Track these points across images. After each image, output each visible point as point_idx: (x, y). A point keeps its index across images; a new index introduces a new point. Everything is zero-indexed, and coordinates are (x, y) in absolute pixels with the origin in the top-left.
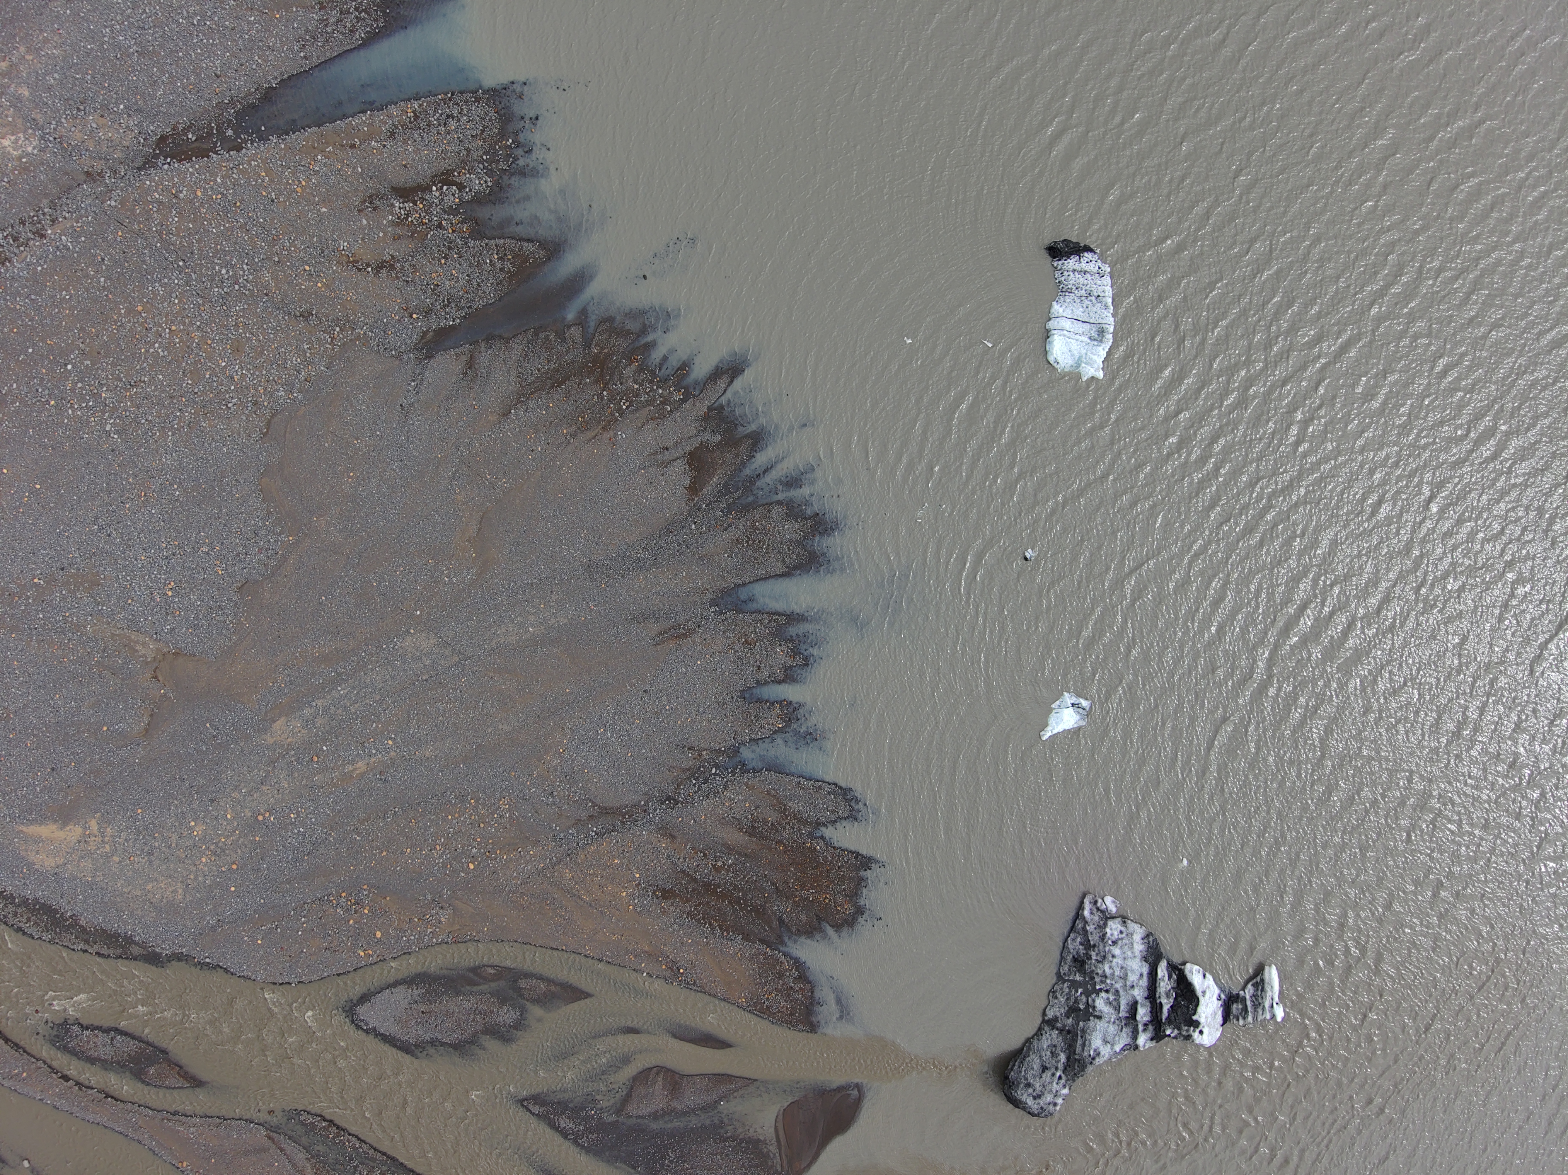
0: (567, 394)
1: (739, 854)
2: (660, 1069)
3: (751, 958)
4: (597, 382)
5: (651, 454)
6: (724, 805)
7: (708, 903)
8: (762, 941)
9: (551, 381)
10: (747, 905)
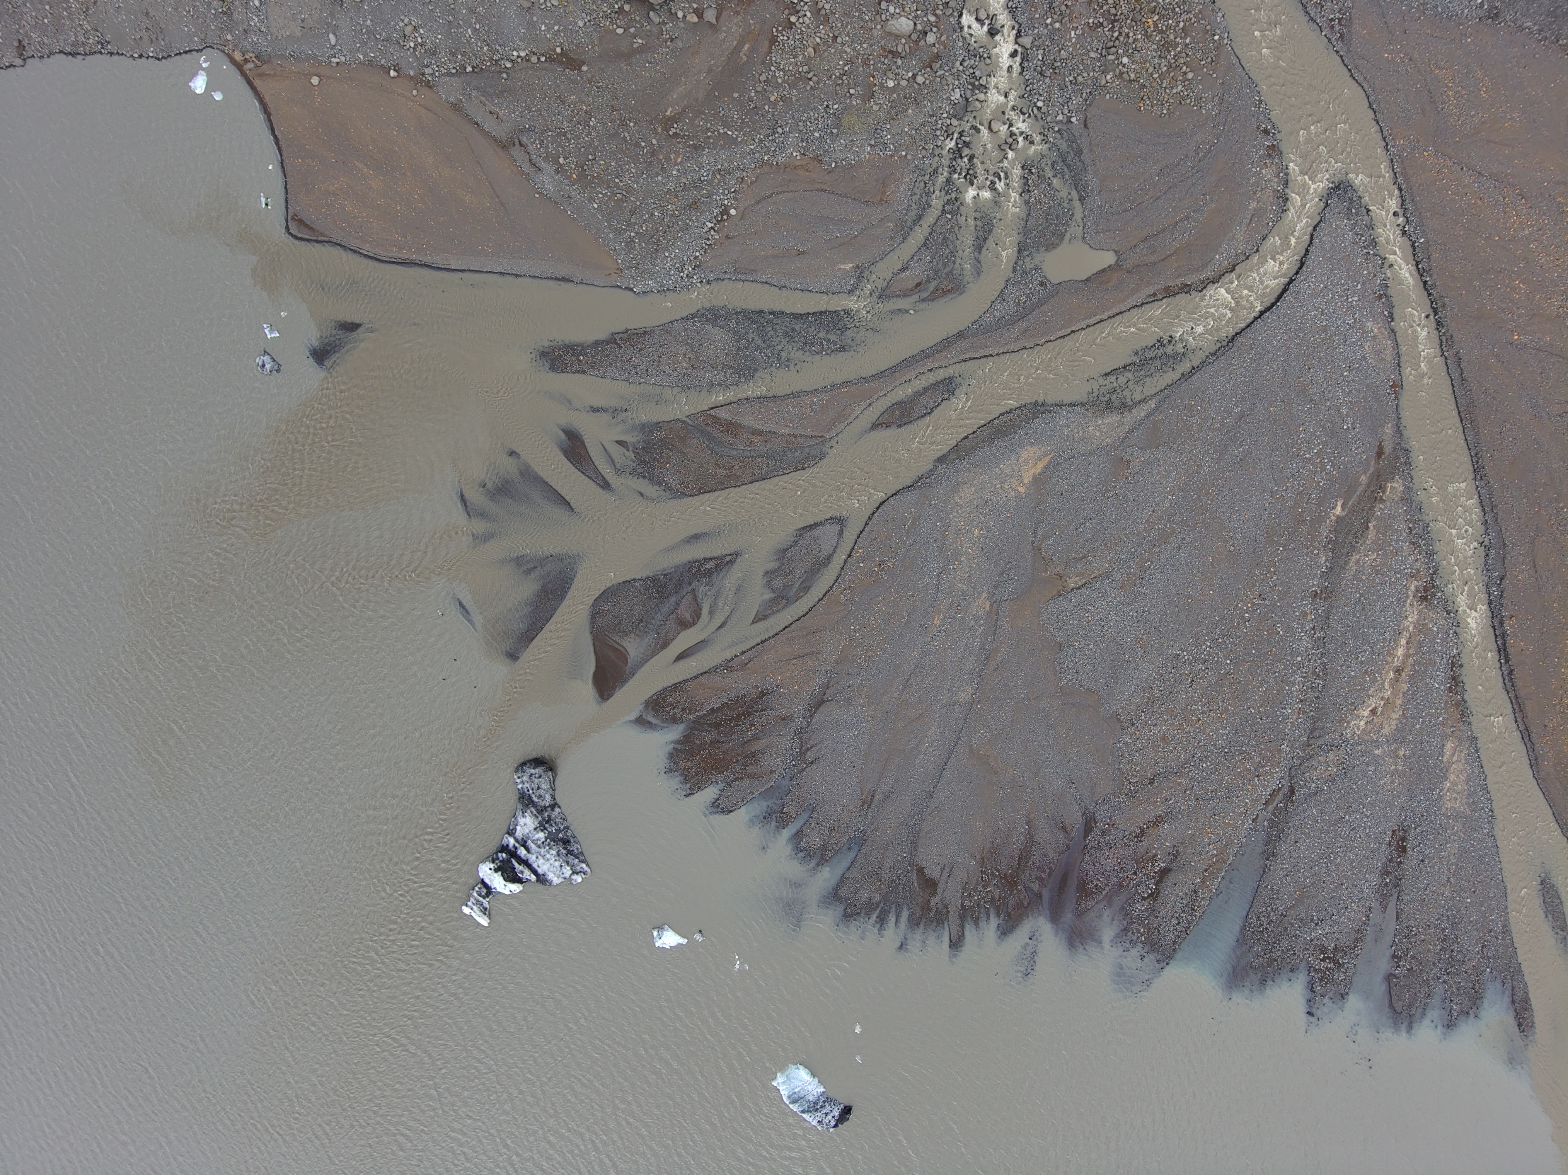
0: (1012, 857)
1: (750, 740)
2: (694, 623)
3: (703, 704)
4: (1005, 875)
5: (953, 867)
6: (775, 753)
7: (742, 707)
8: (705, 715)
9: (1024, 857)
10: (725, 722)
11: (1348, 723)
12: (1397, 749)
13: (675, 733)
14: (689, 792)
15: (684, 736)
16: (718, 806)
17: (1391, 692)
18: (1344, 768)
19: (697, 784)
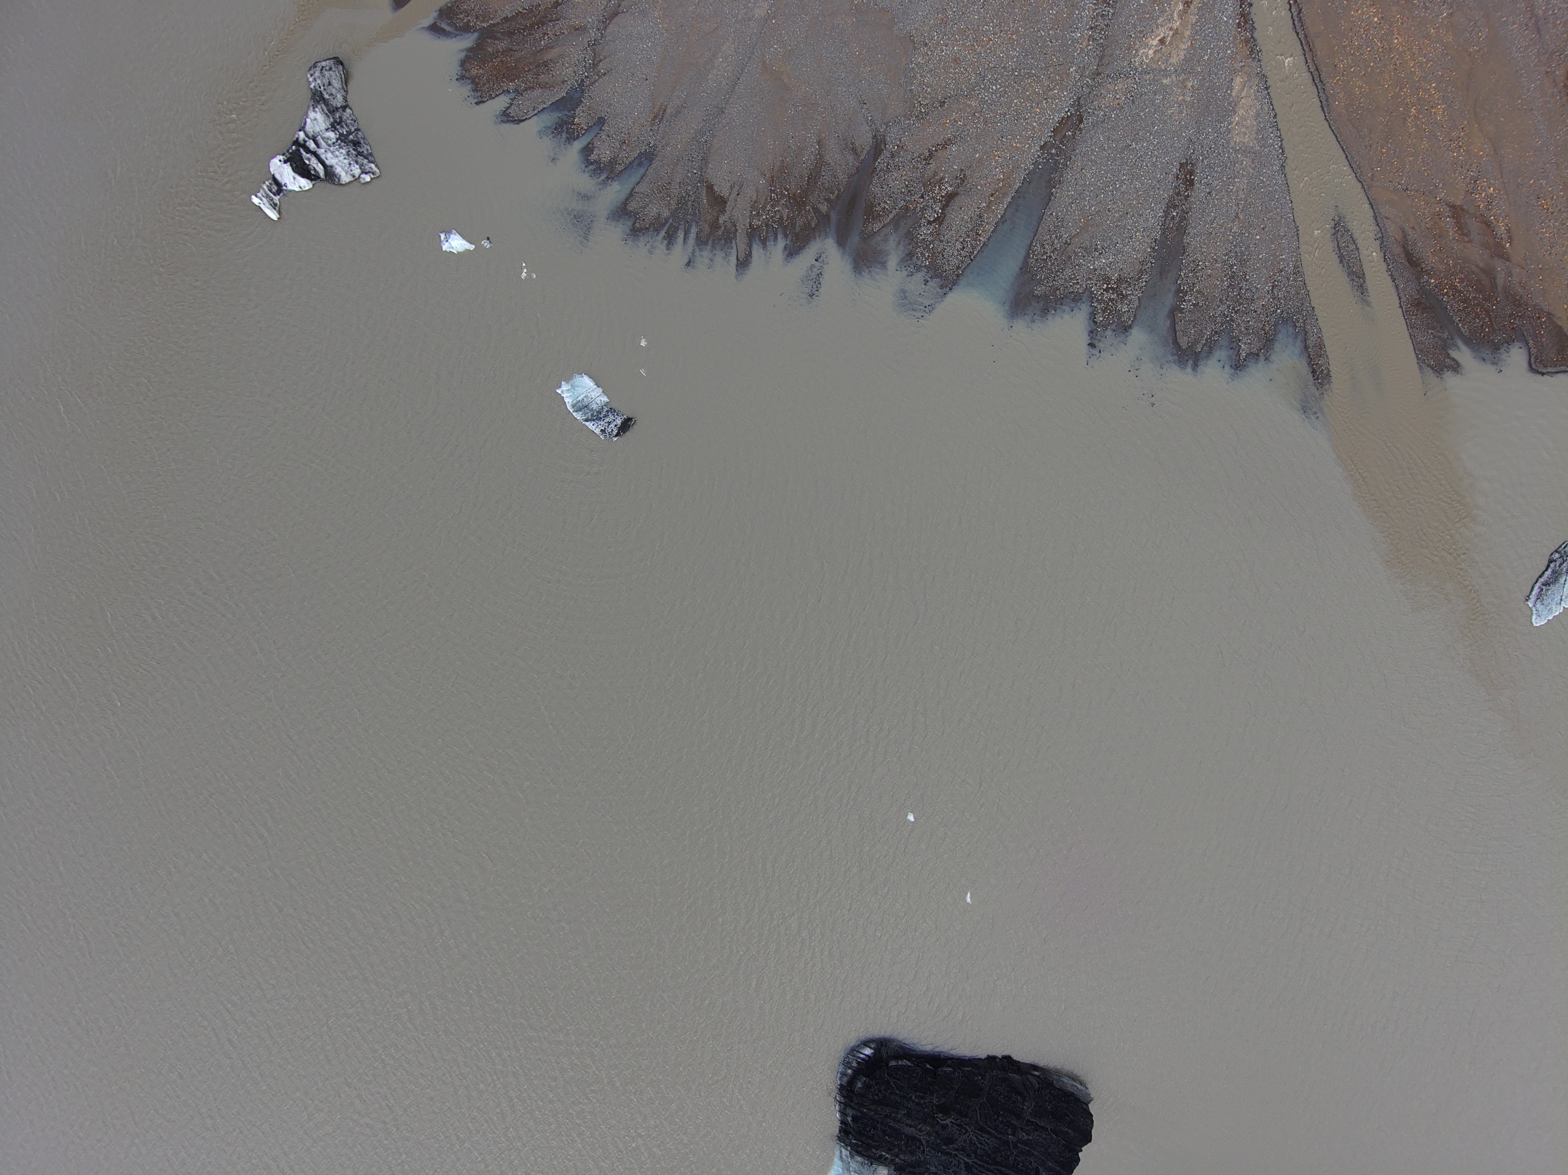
0: (802, 177)
1: (542, 49)
3: (496, 11)
4: (794, 195)
5: (743, 185)
6: (567, 63)
7: (536, 17)
8: (499, 23)
9: (814, 177)
10: (518, 31)
11: (1137, 51)
12: (1185, 80)
13: (467, 41)
14: (480, 99)
15: (476, 44)
16: (508, 115)
17: (1180, 23)
18: (1132, 96)
19: (488, 91)
